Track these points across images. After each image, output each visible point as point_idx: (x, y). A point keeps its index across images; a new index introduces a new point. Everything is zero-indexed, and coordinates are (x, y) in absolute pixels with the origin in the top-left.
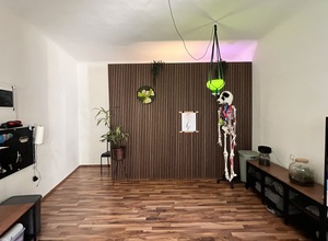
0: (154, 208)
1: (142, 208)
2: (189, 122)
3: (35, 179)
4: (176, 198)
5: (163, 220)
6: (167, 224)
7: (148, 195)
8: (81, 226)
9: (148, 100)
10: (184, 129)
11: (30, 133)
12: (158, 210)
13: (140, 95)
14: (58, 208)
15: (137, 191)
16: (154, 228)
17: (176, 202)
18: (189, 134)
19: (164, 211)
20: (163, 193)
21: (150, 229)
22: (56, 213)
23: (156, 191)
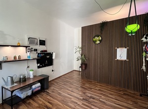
0: (89, 95)
1: (84, 93)
3: (53, 71)
4: (104, 95)
5: (90, 102)
6: (90, 105)
7: (91, 89)
8: (59, 91)
9: (98, 42)
11: (51, 55)
12: (91, 97)
13: (94, 39)
14: (57, 83)
15: (88, 85)
16: (83, 104)
17: (103, 97)
18: (122, 61)
19: (94, 99)
20: (99, 90)
21: (80, 104)
22: (56, 84)
23: (97, 88)
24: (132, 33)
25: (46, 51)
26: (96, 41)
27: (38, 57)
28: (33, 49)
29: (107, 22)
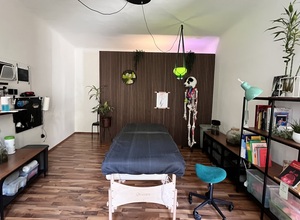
2: (162, 100)
3: (43, 136)
8: (76, 169)
9: (131, 82)
10: (158, 106)
11: (39, 102)
13: (124, 77)
14: (59, 158)
22: (58, 161)
24: (180, 76)
25: (32, 94)
26: (127, 80)
27: (16, 107)
28: (7, 90)
29: (144, 53)
